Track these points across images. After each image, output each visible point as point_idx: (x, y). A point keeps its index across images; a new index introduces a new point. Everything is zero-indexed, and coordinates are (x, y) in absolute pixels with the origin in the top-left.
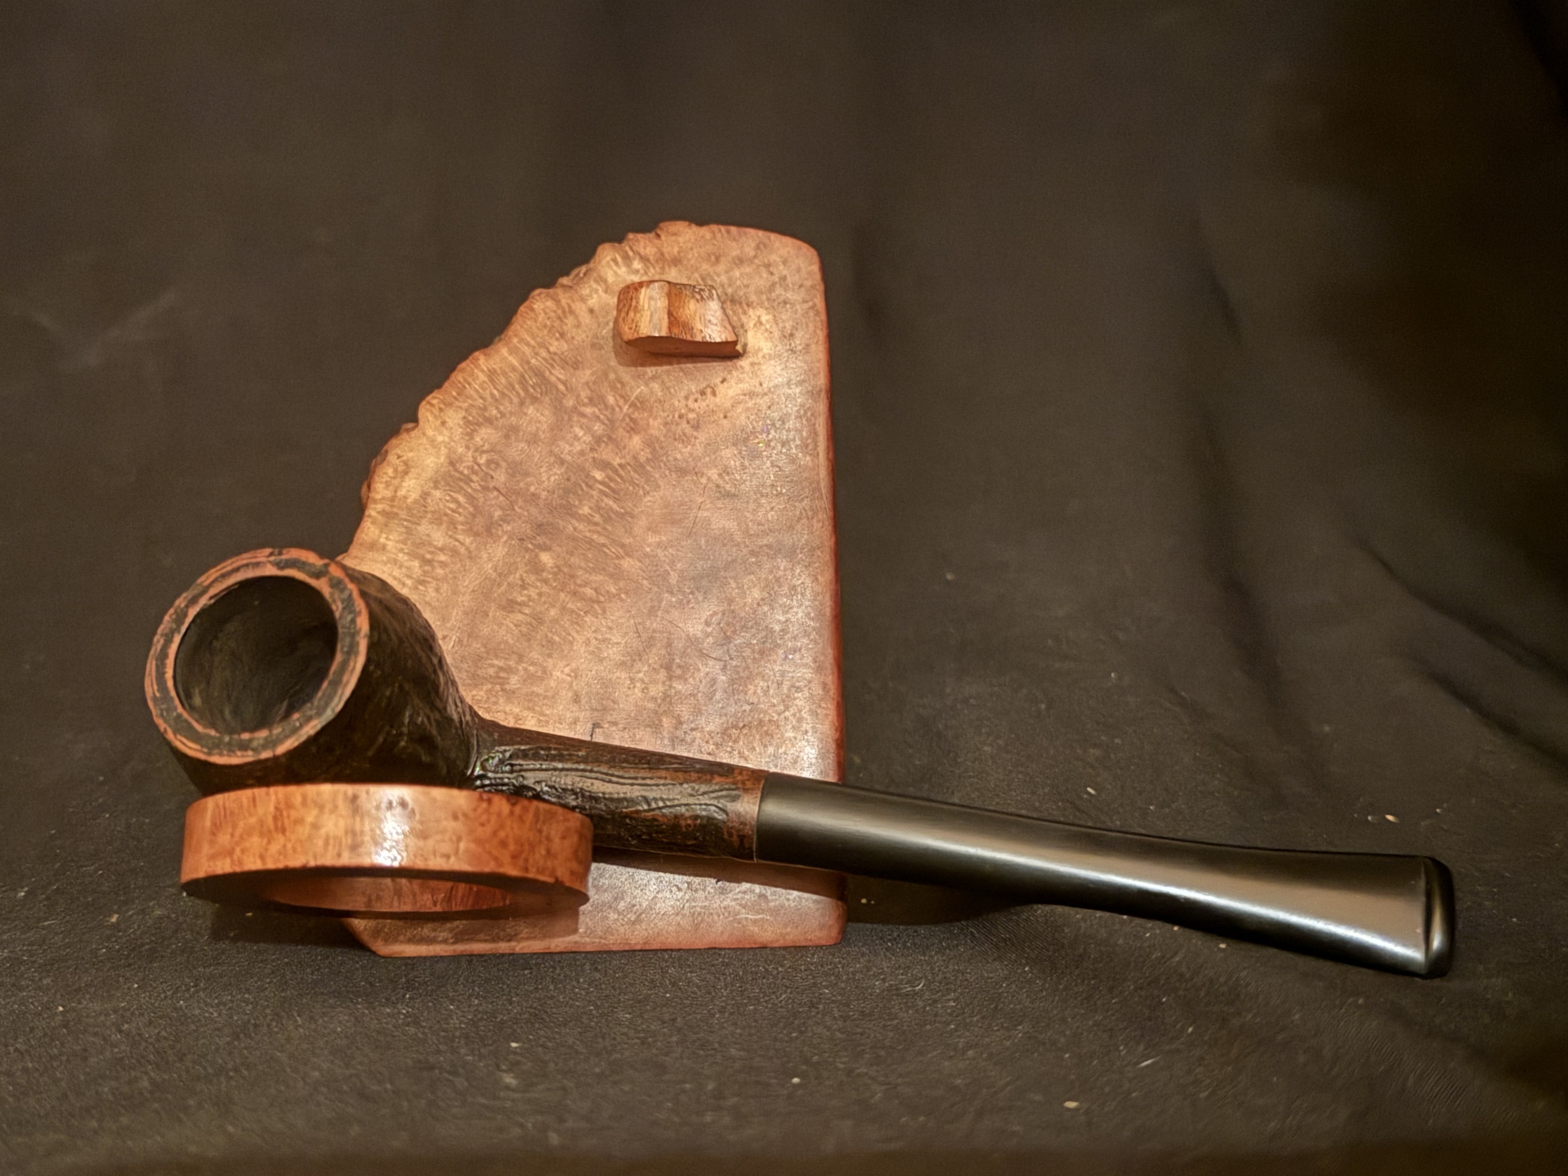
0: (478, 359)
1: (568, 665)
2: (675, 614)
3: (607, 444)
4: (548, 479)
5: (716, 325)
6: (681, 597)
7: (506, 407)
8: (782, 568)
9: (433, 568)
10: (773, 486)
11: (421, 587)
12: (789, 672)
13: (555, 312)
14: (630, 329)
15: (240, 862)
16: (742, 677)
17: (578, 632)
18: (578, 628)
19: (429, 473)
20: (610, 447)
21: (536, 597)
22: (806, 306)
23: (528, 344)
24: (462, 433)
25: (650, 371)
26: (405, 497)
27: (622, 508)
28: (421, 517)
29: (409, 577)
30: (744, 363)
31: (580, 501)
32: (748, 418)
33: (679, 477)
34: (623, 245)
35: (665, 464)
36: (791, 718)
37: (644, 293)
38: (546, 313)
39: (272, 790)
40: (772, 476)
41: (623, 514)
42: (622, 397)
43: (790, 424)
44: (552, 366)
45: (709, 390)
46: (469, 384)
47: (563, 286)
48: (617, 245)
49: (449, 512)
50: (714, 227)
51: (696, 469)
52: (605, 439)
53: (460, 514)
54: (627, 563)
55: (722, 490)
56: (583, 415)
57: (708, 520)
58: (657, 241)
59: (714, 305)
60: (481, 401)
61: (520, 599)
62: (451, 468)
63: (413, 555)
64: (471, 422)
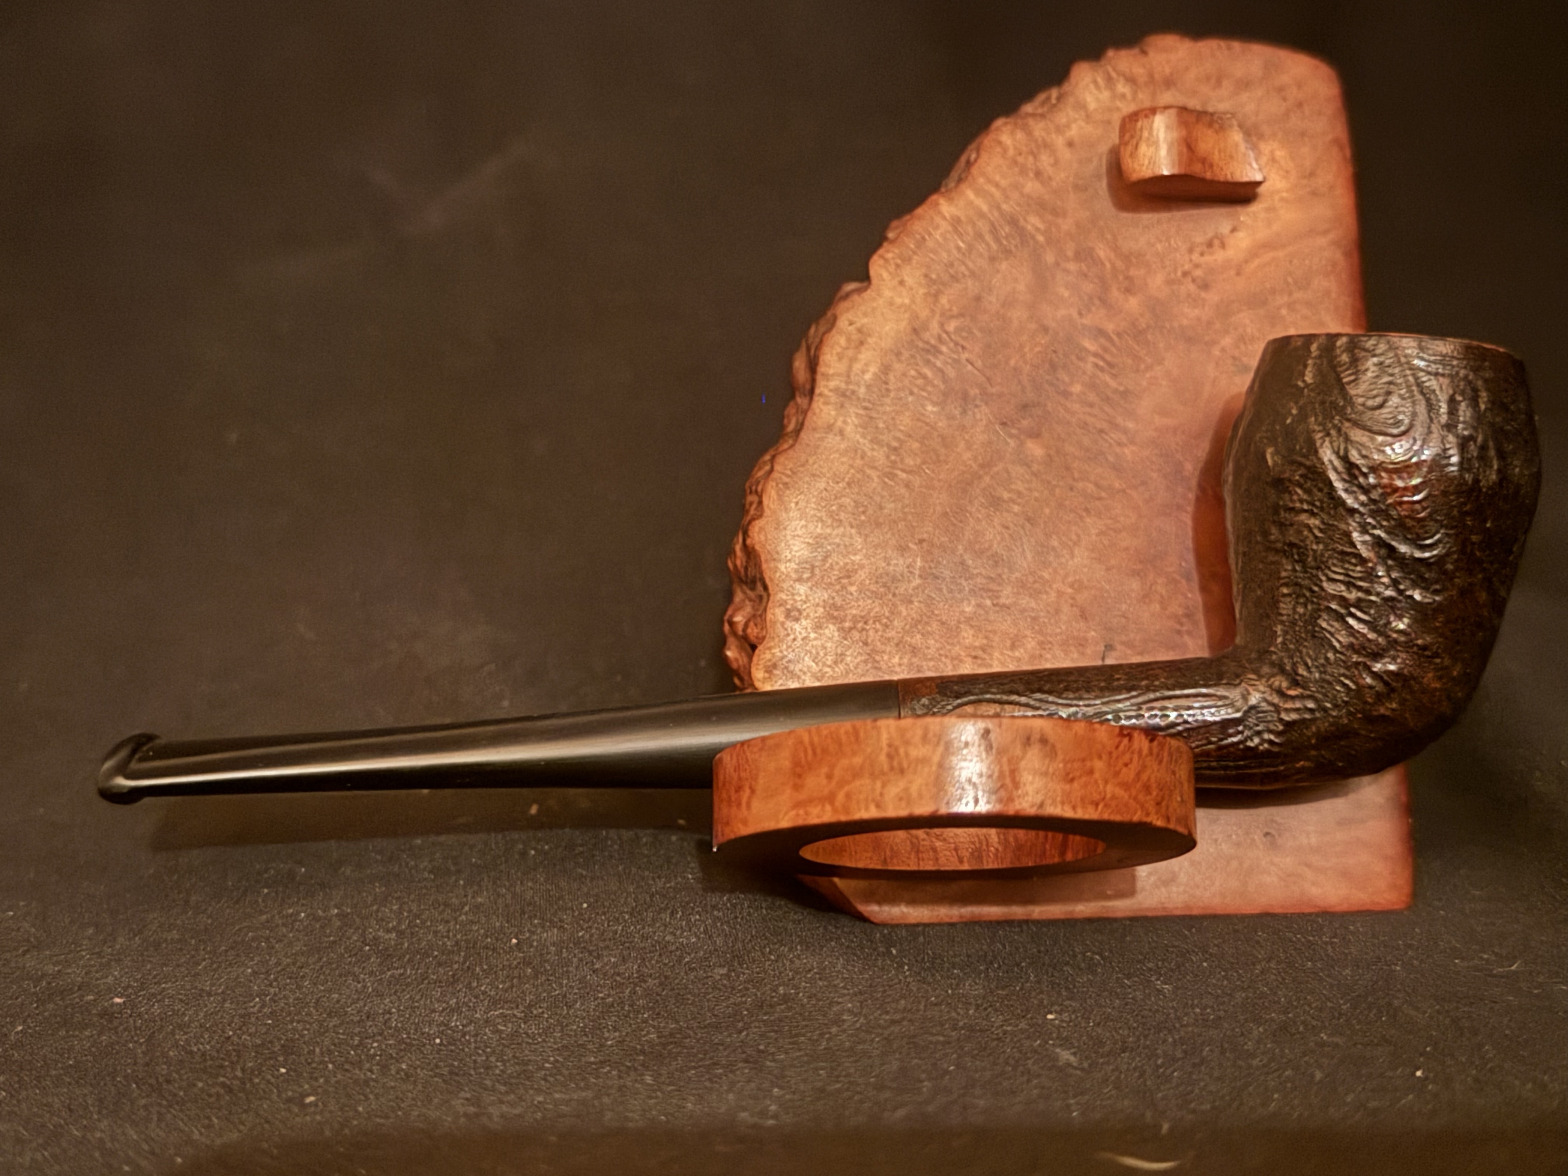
0: (937, 204)
3: (1098, 307)
4: (1031, 350)
7: (976, 262)
9: (902, 457)
13: (1027, 146)
17: (1078, 535)
18: (1079, 530)
19: (889, 343)
20: (1103, 310)
22: (1327, 138)
24: (925, 294)
26: (861, 372)
27: (1122, 385)
28: (883, 396)
29: (875, 469)
30: (1255, 208)
31: (1072, 378)
32: (1266, 275)
33: (1187, 347)
34: (1102, 64)
35: (1170, 331)
38: (1016, 148)
41: (1122, 393)
42: (1112, 249)
43: (1318, 282)
44: (1028, 213)
45: (1216, 242)
47: (1027, 114)
48: (1094, 63)
49: (917, 390)
50: (1214, 42)
51: (1207, 338)
52: (1096, 302)
53: (928, 392)
55: (1239, 363)
58: (1143, 58)
59: (1236, 137)
60: (945, 255)
61: (1006, 495)
62: (914, 337)
63: (876, 442)
64: (934, 282)
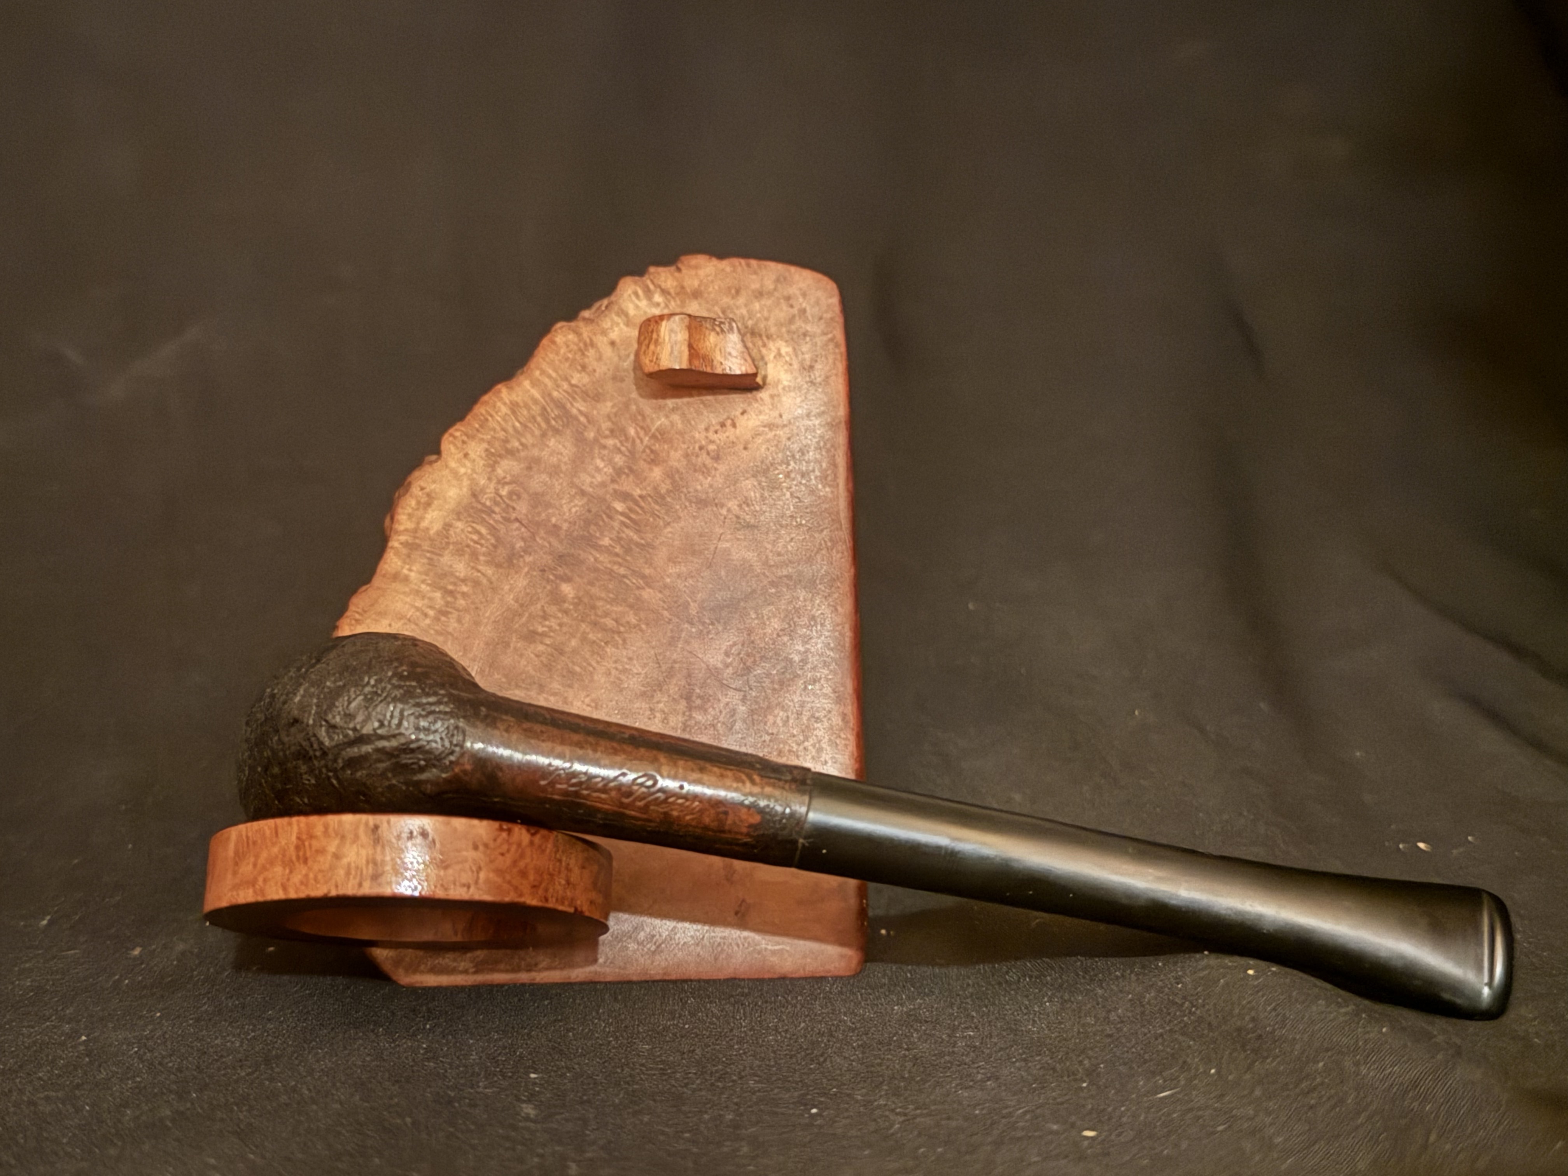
0: (500, 391)
1: (588, 696)
2: (695, 645)
3: (628, 475)
4: (570, 510)
5: (736, 357)
6: (701, 628)
7: (529, 440)
8: (801, 599)
9: (456, 598)
10: (792, 516)
11: (443, 618)
12: (808, 702)
13: (577, 345)
14: (651, 361)
15: (262, 891)
16: (762, 708)
17: (598, 662)
18: (599, 659)
19: (451, 505)
20: (631, 478)
21: (558, 628)
22: (825, 338)
23: (550, 377)
24: (484, 465)
25: (670, 403)
26: (428, 529)
27: (643, 539)
28: (443, 548)
29: (431, 607)
30: (763, 395)
31: (602, 533)
32: (768, 449)
33: (699, 508)
34: (644, 278)
35: (685, 495)
36: (810, 748)
37: (664, 326)
38: (568, 346)
39: (295, 819)
40: (792, 508)
41: (643, 545)
42: (642, 428)
43: (811, 455)
44: (574, 398)
45: (729, 422)
46: (491, 416)
47: (584, 319)
48: (637, 278)
49: (472, 544)
50: (736, 261)
51: (716, 501)
52: (626, 471)
53: (482, 545)
54: (647, 594)
55: (742, 521)
56: (604, 447)
57: (727, 551)
58: (677, 274)
59: (734, 338)
60: (503, 433)
61: (540, 629)
62: (474, 500)
63: (435, 586)
64: (493, 454)
